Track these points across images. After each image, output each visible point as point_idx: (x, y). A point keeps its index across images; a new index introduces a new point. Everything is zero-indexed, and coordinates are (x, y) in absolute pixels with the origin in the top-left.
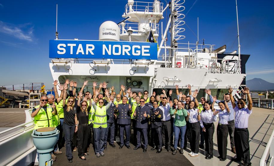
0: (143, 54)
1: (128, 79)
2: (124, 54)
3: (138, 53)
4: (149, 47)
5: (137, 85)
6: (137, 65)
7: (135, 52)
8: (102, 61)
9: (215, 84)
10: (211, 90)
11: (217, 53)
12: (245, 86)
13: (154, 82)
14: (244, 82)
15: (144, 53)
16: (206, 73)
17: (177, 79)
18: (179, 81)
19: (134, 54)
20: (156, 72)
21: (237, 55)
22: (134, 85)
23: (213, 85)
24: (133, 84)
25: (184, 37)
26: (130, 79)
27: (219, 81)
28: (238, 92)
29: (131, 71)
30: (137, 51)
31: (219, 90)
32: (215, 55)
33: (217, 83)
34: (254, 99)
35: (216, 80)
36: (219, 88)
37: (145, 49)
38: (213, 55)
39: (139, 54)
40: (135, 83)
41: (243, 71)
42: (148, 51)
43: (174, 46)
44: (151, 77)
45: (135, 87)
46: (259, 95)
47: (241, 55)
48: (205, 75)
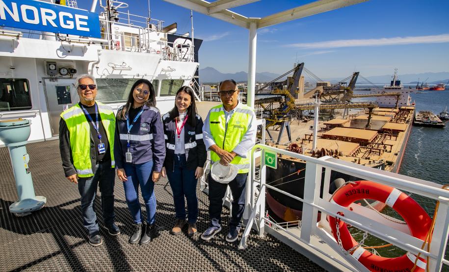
0: (79, 28)
1: (50, 65)
2: (45, 23)
3: (69, 25)
4: (86, 18)
5: (67, 74)
6: (72, 44)
7: (65, 23)
8: (4, 31)
9: (167, 73)
10: (164, 81)
11: (167, 34)
12: (197, 77)
13: (95, 69)
14: (197, 73)
15: (80, 26)
16: (161, 59)
17: (127, 66)
18: (130, 69)
19: (63, 25)
20: (99, 55)
21: (191, 39)
22: (62, 73)
23: (165, 75)
24: (60, 73)
25: (126, 5)
26: (55, 65)
27: (172, 70)
28: (191, 84)
29: (59, 51)
30: (68, 22)
31: (172, 81)
32: (165, 35)
33: (170, 73)
34: (206, 93)
35: (169, 69)
36: (172, 79)
37: (80, 20)
38: (162, 35)
39: (72, 27)
40: (64, 72)
41: (196, 60)
42: (85, 23)
43: (114, 18)
44: (90, 63)
45: (64, 76)
46: (212, 88)
47: (194, 39)
48: (159, 63)
